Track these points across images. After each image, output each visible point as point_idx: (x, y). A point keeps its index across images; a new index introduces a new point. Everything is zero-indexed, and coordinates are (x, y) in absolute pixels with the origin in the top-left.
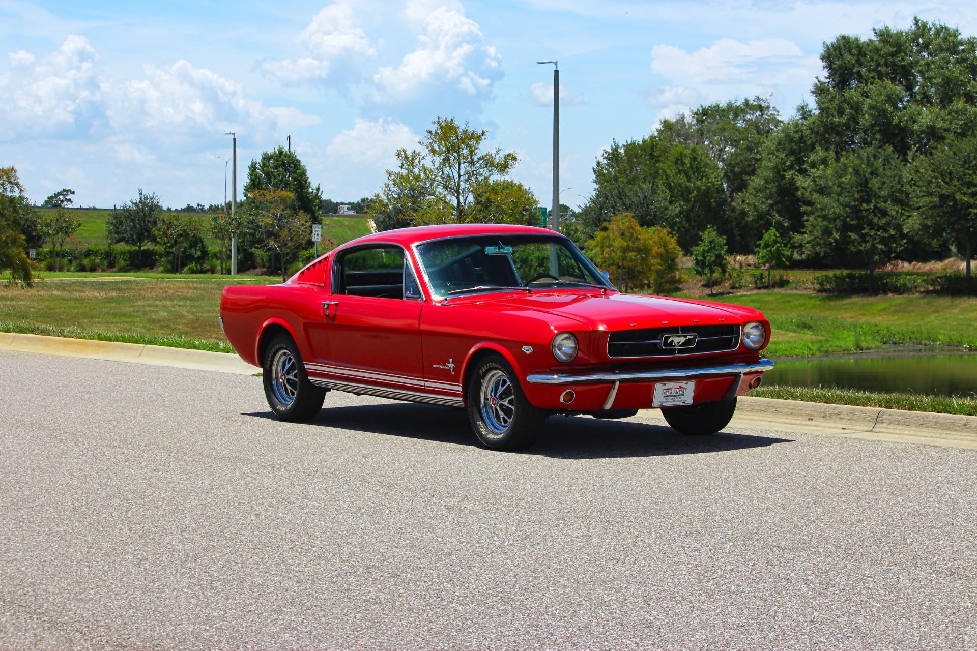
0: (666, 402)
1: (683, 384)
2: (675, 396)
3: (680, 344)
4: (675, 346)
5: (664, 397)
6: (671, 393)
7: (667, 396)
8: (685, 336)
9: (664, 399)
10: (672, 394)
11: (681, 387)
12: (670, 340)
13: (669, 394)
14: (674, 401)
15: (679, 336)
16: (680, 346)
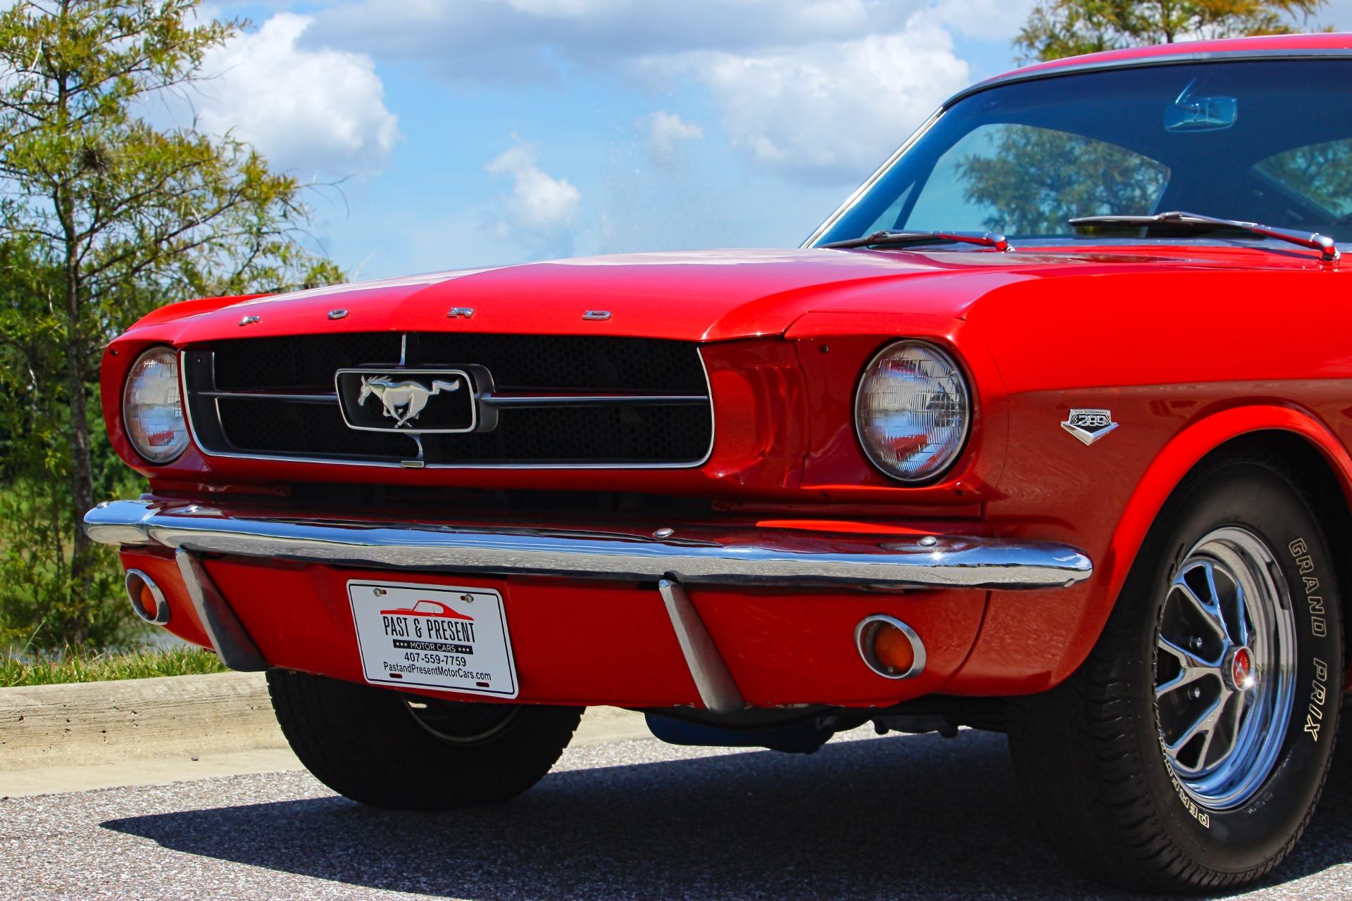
0: (411, 668)
1: (451, 597)
2: (438, 647)
3: (413, 412)
4: (392, 422)
5: (397, 644)
6: (418, 632)
7: (408, 645)
8: (426, 381)
9: (399, 657)
10: (425, 638)
11: (449, 612)
12: (365, 391)
13: (413, 637)
14: (441, 671)
15: (398, 379)
16: (414, 423)
